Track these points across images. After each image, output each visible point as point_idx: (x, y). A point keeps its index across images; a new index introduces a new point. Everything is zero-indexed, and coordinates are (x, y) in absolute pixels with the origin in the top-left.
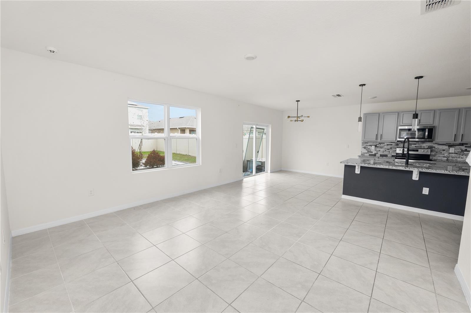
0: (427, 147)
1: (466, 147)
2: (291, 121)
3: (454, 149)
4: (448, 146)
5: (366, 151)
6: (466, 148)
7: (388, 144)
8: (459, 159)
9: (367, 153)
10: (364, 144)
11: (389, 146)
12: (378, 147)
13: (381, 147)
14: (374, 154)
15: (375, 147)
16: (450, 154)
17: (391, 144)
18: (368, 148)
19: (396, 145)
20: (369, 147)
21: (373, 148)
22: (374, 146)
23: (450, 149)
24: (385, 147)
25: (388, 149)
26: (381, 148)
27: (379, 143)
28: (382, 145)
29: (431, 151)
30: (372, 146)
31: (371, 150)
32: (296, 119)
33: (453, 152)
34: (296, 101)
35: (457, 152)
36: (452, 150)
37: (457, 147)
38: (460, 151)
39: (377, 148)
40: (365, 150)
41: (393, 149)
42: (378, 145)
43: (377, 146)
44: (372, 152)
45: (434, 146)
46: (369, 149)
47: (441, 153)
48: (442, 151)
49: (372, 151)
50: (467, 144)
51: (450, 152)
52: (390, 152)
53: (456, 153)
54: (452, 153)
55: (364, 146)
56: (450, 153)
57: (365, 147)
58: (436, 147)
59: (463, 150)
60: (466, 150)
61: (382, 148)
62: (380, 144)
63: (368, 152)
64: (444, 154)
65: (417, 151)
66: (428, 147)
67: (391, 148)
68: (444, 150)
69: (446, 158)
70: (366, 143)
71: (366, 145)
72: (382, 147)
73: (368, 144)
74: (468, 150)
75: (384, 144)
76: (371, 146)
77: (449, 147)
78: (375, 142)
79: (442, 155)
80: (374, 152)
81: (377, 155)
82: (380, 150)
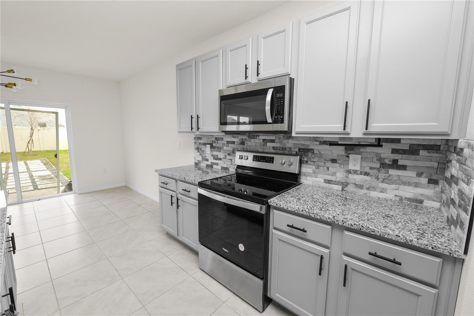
0: (297, 150)
1: (394, 151)
3: (360, 157)
4: (343, 148)
5: (201, 158)
8: (374, 194)
9: (202, 162)
10: (196, 141)
11: (230, 145)
12: (214, 147)
13: (218, 148)
15: (211, 148)
16: (351, 176)
18: (202, 149)
19: (241, 144)
20: (203, 147)
21: (208, 149)
23: (348, 157)
24: (225, 148)
25: (229, 154)
26: (219, 149)
27: (216, 138)
28: (220, 144)
29: (301, 162)
31: (206, 155)
33: (358, 168)
35: (367, 170)
36: (355, 162)
37: (369, 151)
39: (213, 149)
40: (199, 154)
42: (215, 142)
43: (214, 145)
44: (208, 160)
45: (310, 148)
46: (203, 152)
47: (328, 168)
48: (329, 164)
49: (207, 158)
50: (398, 141)
51: (351, 167)
52: (231, 160)
53: (366, 174)
54: (355, 172)
55: (196, 147)
56: (349, 172)
57: (198, 148)
59: (387, 161)
60: (395, 161)
61: (220, 152)
62: (216, 142)
63: (204, 159)
65: (270, 160)
66: (299, 149)
67: (233, 152)
70: (200, 138)
71: (200, 143)
72: (221, 148)
73: (202, 141)
74: (400, 162)
75: (222, 142)
76: (205, 144)
77: (346, 149)
78: (210, 137)
79: (329, 178)
80: (211, 160)
81: (214, 166)
82: (217, 156)
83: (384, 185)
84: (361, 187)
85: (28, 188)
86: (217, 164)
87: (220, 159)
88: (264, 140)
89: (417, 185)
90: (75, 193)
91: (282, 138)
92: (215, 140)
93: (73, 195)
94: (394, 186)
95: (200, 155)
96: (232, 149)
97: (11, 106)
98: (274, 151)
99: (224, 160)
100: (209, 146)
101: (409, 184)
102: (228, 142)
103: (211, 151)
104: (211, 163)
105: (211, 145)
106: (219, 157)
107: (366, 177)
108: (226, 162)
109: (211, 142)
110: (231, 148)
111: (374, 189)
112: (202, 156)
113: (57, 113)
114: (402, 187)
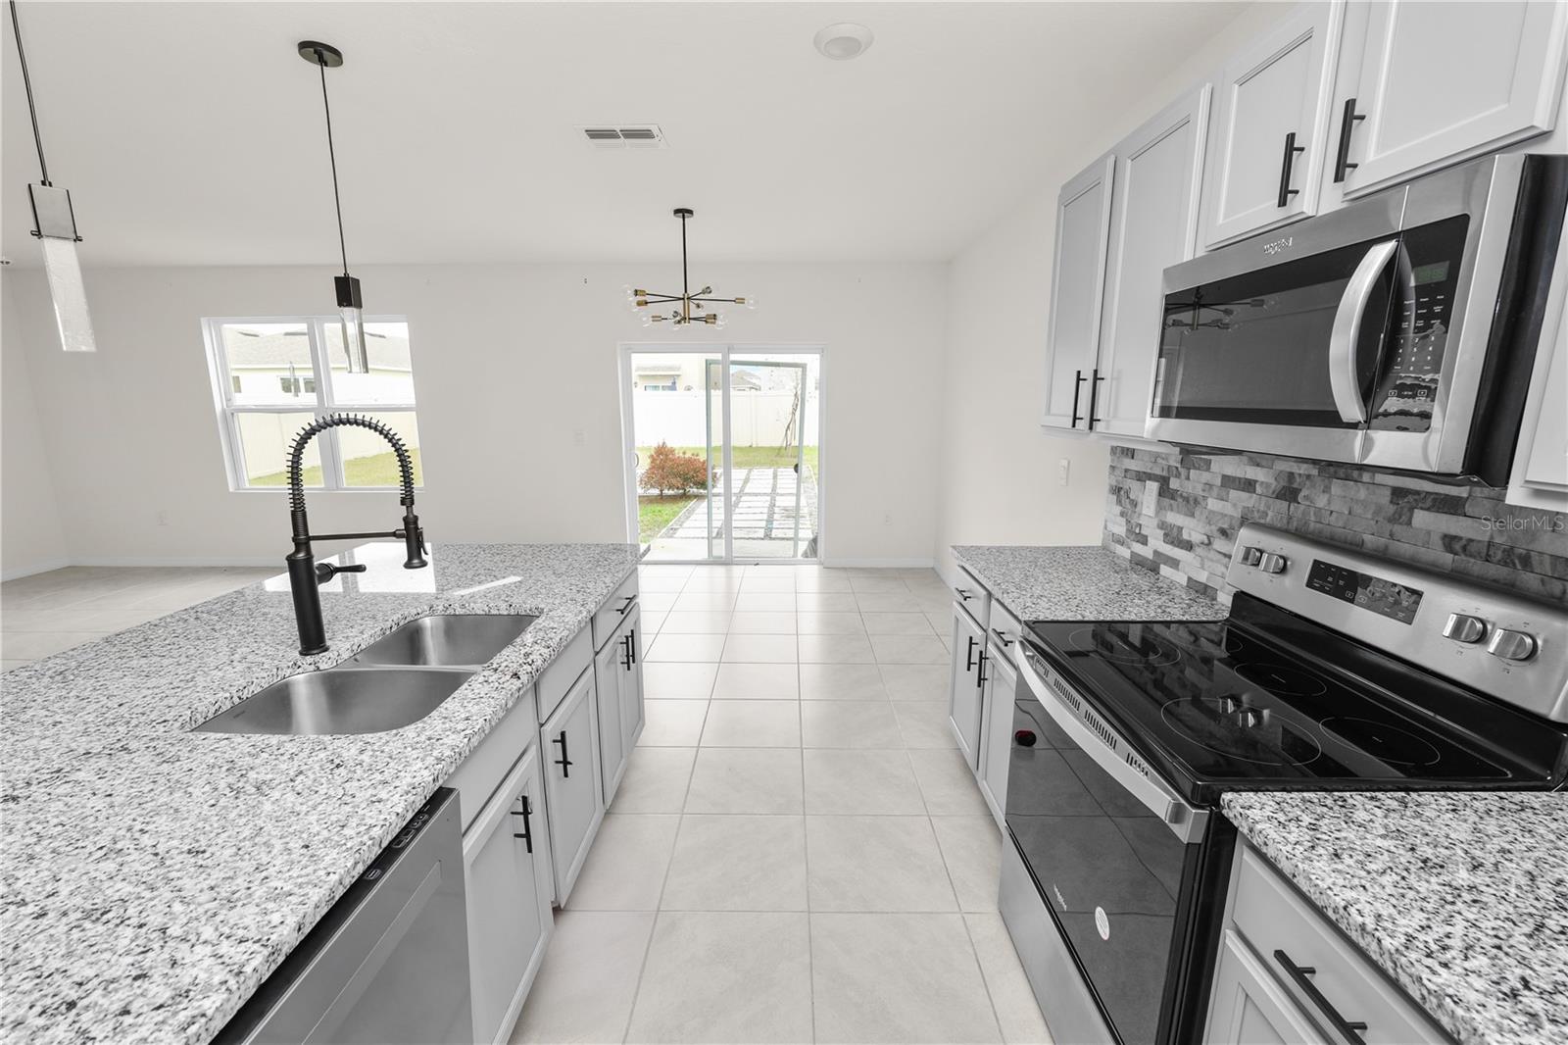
2: (657, 318)
5: (1121, 527)
9: (1122, 542)
11: (1234, 494)
12: (1172, 495)
13: (1187, 500)
15: (1160, 494)
18: (1131, 496)
20: (1134, 485)
21: (1151, 499)
24: (1212, 503)
25: (1224, 532)
26: (1191, 504)
27: (1184, 460)
28: (1196, 483)
30: (1149, 482)
31: (1142, 520)
32: (679, 306)
34: (677, 211)
39: (1166, 501)
40: (1119, 509)
42: (1178, 476)
43: (1174, 484)
44: (1145, 540)
46: (1134, 505)
49: (1144, 531)
55: (1113, 481)
57: (1120, 489)
61: (1192, 515)
62: (1183, 473)
63: (1130, 532)
70: (1128, 453)
71: (1126, 471)
72: (1196, 500)
73: (1133, 465)
75: (1204, 476)
76: (1142, 477)
80: (1157, 543)
81: (1164, 570)
82: (1180, 529)
85: (755, 532)
86: (1174, 563)
87: (1189, 546)
88: (1399, 493)
90: (821, 563)
92: (1179, 465)
93: (816, 567)
95: (1122, 514)
96: (1238, 513)
97: (734, 357)
98: (1447, 559)
99: (1199, 550)
100: (1153, 487)
102: (1228, 482)
103: (1160, 508)
104: (1156, 552)
105: (1164, 482)
106: (1185, 536)
108: (1207, 564)
109: (1165, 474)
110: (1235, 505)
112: (1128, 522)
113: (803, 367)
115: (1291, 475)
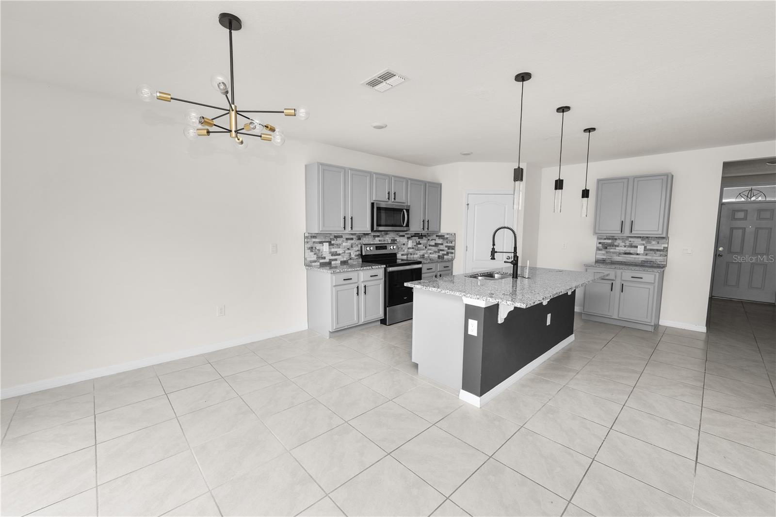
0: (391, 240)
3: (411, 241)
5: (314, 258)
6: (419, 240)
7: (347, 237)
8: (414, 256)
9: (315, 262)
10: (309, 240)
11: (349, 241)
12: (333, 245)
13: (338, 245)
14: (328, 261)
15: (329, 245)
17: (352, 237)
18: (317, 248)
19: (358, 240)
20: (318, 246)
21: (325, 248)
22: (328, 243)
23: (408, 242)
24: (344, 244)
25: (348, 249)
26: (338, 246)
27: (335, 237)
28: (339, 241)
30: (324, 243)
31: (324, 253)
33: (411, 246)
35: (413, 246)
36: (410, 244)
37: (413, 238)
38: (415, 244)
39: (332, 247)
40: (313, 253)
41: (354, 248)
42: (334, 240)
43: (333, 242)
44: (324, 258)
45: (396, 239)
46: (319, 250)
47: (402, 248)
48: (403, 246)
49: (324, 256)
52: (350, 253)
53: (413, 248)
55: (309, 246)
56: (408, 248)
57: (312, 248)
58: (398, 241)
60: (419, 242)
61: (340, 248)
63: (318, 258)
64: (404, 251)
65: (385, 248)
67: (352, 247)
68: (404, 244)
69: (405, 257)
70: (314, 237)
71: (314, 242)
72: (340, 245)
73: (317, 240)
75: (342, 239)
76: (321, 243)
78: (328, 235)
79: (403, 253)
80: (328, 257)
81: (333, 263)
82: (336, 252)
83: (417, 252)
84: (411, 254)
86: (336, 260)
87: (339, 255)
88: (374, 236)
89: (423, 250)
91: (383, 234)
94: (419, 252)
95: (315, 254)
96: (350, 245)
98: (380, 243)
99: (343, 254)
100: (326, 245)
101: (421, 250)
102: (347, 239)
104: (330, 260)
105: (330, 242)
106: (338, 253)
107: (412, 250)
109: (329, 240)
111: (414, 254)
112: (317, 255)
114: (421, 251)
115: (359, 236)
